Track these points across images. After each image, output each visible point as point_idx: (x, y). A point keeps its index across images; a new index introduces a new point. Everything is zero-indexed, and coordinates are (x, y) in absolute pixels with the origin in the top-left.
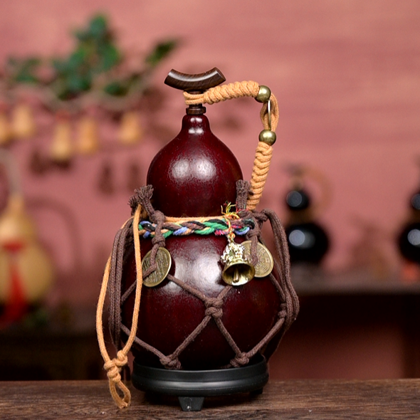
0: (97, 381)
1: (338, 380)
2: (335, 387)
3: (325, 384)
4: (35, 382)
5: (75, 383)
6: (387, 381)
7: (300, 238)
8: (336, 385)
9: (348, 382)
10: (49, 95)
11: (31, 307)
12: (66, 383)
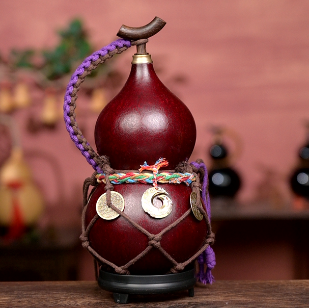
0: (74, 282)
1: (247, 281)
2: (244, 286)
3: (237, 283)
4: (29, 282)
5: (58, 283)
6: (282, 281)
7: (220, 179)
8: (245, 284)
9: (253, 282)
10: (40, 77)
11: (28, 229)
12: (52, 283)
